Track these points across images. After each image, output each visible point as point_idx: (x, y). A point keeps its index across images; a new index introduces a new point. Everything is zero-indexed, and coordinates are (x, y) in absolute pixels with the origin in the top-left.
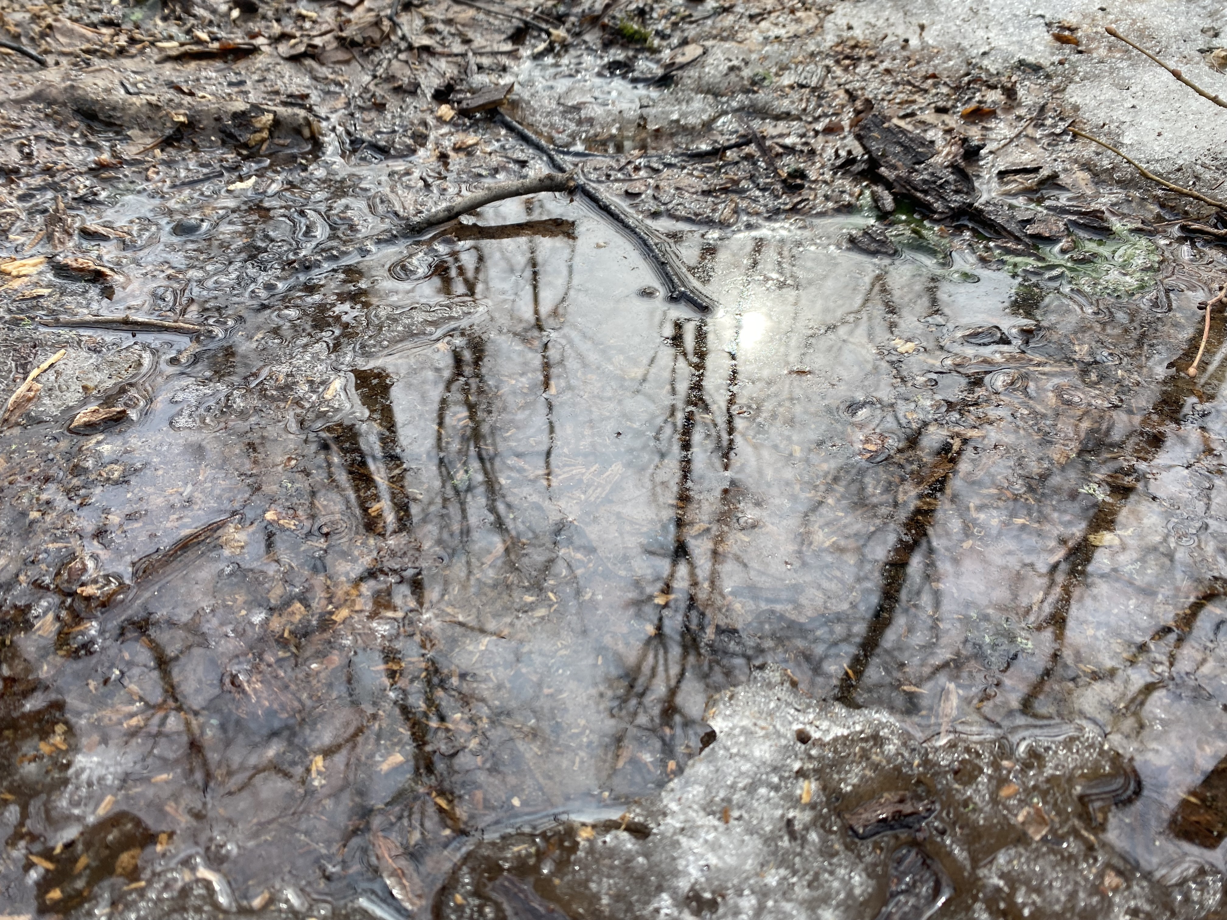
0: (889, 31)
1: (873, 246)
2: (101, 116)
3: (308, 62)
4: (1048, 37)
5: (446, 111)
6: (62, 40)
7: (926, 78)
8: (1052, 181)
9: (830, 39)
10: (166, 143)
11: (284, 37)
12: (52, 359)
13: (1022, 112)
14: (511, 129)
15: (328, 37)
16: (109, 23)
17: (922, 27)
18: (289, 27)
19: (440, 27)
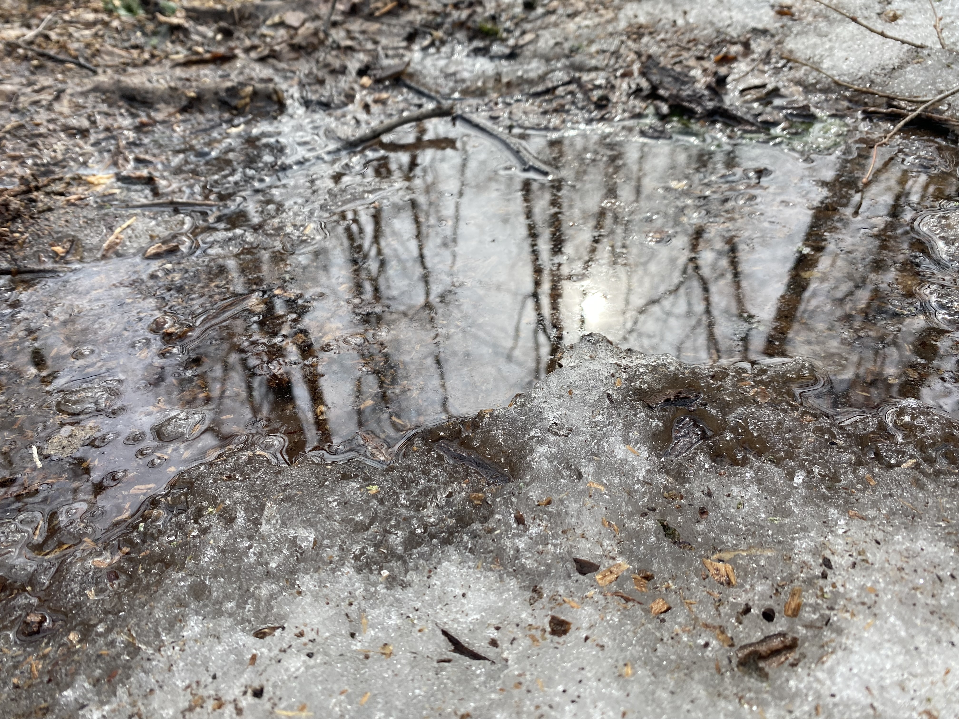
0: (663, 16)
1: (656, 134)
2: (139, 98)
3: (272, 61)
4: (772, 13)
5: (366, 80)
6: (107, 58)
7: (689, 42)
8: (775, 92)
9: (622, 25)
10: (183, 110)
11: (254, 48)
12: (128, 222)
13: (755, 56)
14: (410, 88)
15: (283, 45)
16: (136, 47)
17: (685, 13)
18: (256, 42)
19: (357, 35)
